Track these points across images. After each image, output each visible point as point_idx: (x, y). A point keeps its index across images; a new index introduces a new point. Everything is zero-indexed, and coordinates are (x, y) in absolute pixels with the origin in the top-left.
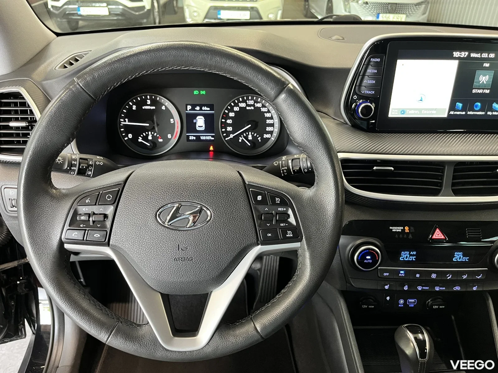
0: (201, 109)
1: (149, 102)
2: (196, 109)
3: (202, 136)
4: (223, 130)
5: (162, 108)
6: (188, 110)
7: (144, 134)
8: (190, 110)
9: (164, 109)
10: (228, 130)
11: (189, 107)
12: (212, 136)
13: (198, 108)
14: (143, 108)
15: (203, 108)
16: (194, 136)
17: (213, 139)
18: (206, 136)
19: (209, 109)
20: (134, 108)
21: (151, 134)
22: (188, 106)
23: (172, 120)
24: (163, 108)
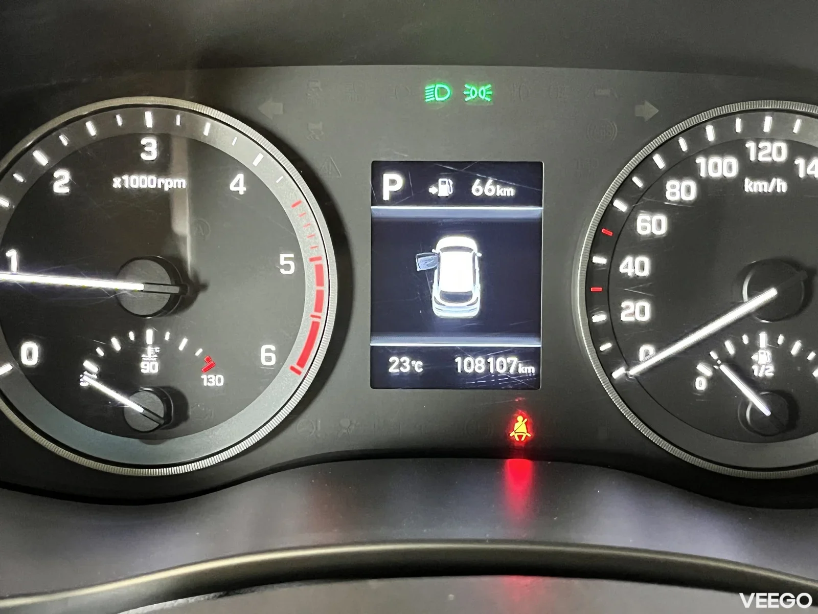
0: (462, 196)
1: (151, 149)
2: (433, 190)
3: (465, 352)
4: (600, 318)
5: (232, 187)
6: (386, 197)
7: (116, 344)
8: (397, 198)
9: (242, 190)
10: (625, 317)
11: (392, 182)
12: (527, 356)
13: (444, 188)
14: (117, 183)
15: (477, 189)
16: (415, 353)
17: (531, 370)
18: (484, 352)
19: (510, 192)
20: (62, 182)
21: (158, 340)
22: (387, 177)
23: (285, 258)
24: (238, 184)
